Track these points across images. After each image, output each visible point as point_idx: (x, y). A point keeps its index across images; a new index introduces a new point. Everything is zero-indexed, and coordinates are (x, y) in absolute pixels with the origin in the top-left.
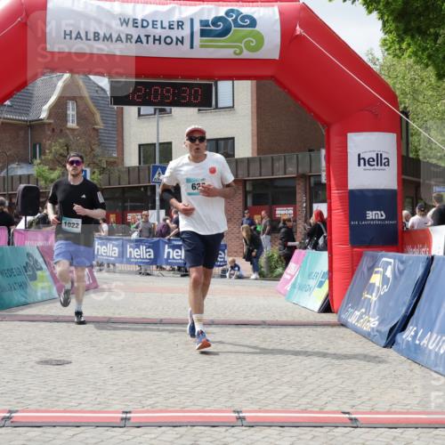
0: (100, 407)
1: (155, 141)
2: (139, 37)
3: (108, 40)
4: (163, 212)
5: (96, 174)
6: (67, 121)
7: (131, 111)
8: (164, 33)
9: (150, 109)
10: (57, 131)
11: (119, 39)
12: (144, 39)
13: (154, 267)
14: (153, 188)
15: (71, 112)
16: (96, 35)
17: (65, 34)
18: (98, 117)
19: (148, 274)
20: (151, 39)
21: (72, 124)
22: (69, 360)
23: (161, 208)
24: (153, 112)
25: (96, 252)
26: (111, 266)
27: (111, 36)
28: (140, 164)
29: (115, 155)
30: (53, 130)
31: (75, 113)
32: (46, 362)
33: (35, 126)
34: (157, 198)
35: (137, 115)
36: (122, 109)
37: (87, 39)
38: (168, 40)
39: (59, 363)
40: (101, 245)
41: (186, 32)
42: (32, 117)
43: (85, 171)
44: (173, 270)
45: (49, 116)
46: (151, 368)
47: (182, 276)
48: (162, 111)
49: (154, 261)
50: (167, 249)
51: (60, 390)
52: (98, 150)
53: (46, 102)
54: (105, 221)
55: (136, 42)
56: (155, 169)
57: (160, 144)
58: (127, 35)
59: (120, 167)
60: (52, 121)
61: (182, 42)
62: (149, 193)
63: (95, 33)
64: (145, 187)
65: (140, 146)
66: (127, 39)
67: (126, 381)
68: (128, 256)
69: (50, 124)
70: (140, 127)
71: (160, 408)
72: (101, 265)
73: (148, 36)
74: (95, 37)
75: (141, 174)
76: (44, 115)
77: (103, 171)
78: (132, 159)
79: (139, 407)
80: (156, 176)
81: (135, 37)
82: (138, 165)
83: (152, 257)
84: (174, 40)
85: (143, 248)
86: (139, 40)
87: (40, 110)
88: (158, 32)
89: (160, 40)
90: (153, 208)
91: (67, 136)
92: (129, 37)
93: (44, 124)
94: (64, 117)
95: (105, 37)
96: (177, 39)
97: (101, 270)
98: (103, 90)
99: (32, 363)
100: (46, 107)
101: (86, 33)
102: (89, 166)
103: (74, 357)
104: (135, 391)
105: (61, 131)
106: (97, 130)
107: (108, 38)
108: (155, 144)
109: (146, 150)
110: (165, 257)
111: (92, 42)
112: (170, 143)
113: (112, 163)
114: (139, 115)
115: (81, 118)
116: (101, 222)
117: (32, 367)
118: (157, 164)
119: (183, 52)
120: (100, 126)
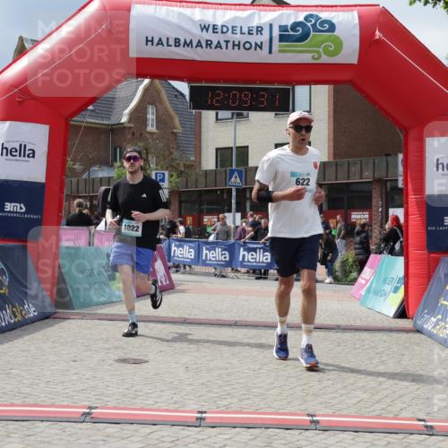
0: (176, 406)
1: (231, 146)
2: (219, 42)
3: (188, 46)
4: (238, 215)
5: (174, 178)
6: (146, 125)
7: (208, 116)
8: (243, 39)
9: (227, 114)
10: (137, 134)
11: (199, 44)
12: (223, 45)
13: (230, 269)
14: (230, 191)
15: (151, 116)
16: (177, 42)
17: (147, 41)
18: (177, 121)
19: (223, 276)
20: (230, 45)
21: (151, 128)
22: (146, 359)
23: (237, 211)
24: (230, 116)
25: (172, 254)
26: (188, 268)
27: (191, 42)
28: (217, 167)
29: (192, 158)
30: (133, 134)
31: (154, 117)
32: (124, 361)
33: (117, 130)
34: (233, 201)
35: (214, 119)
36: (200, 113)
37: (168, 45)
38: (247, 46)
39: (136, 362)
40: (178, 247)
41: (265, 37)
42: (113, 121)
43: (163, 174)
44: (248, 272)
45: (130, 120)
46: (226, 369)
47: (257, 278)
48: (240, 115)
49: (229, 264)
50: (242, 252)
51: (138, 388)
52: (176, 154)
53: (127, 107)
54: (182, 224)
55: (216, 47)
56: (232, 172)
57: (237, 148)
58: (207, 41)
59: (198, 170)
60: (132, 125)
61: (261, 48)
62: (225, 196)
63: (176, 39)
64: (222, 190)
65: (217, 149)
66: (207, 44)
67: (202, 381)
68: (204, 258)
69: (130, 128)
70: (217, 131)
71: (234, 409)
72: (177, 267)
73: (227, 42)
74: (176, 42)
75: (218, 177)
76: (124, 119)
77: (180, 174)
78: (209, 163)
79: (214, 408)
80: (233, 179)
81: (215, 43)
82: (214, 168)
83: (228, 259)
84: (253, 45)
85: (219, 250)
86: (219, 46)
87: (121, 115)
88: (238, 37)
89: (239, 45)
90: (230, 211)
91: (147, 140)
92: (209, 43)
93: (125, 127)
94: (144, 121)
95: (185, 42)
96: (256, 44)
97: (177, 271)
98: (182, 94)
99: (111, 362)
100: (127, 111)
101: (168, 39)
102: (167, 169)
103: (151, 357)
104: (210, 391)
105: (141, 135)
106: (175, 134)
107: (188, 44)
108: (232, 148)
109: (223, 154)
110: (241, 259)
111: (173, 48)
112: (247, 147)
113: (189, 167)
114: (217, 119)
115: (160, 122)
116: (178, 224)
117: (110, 365)
118: (234, 167)
119: (261, 57)
120: (179, 130)
